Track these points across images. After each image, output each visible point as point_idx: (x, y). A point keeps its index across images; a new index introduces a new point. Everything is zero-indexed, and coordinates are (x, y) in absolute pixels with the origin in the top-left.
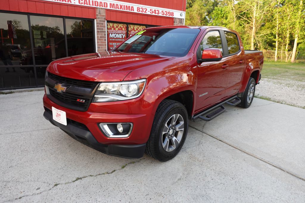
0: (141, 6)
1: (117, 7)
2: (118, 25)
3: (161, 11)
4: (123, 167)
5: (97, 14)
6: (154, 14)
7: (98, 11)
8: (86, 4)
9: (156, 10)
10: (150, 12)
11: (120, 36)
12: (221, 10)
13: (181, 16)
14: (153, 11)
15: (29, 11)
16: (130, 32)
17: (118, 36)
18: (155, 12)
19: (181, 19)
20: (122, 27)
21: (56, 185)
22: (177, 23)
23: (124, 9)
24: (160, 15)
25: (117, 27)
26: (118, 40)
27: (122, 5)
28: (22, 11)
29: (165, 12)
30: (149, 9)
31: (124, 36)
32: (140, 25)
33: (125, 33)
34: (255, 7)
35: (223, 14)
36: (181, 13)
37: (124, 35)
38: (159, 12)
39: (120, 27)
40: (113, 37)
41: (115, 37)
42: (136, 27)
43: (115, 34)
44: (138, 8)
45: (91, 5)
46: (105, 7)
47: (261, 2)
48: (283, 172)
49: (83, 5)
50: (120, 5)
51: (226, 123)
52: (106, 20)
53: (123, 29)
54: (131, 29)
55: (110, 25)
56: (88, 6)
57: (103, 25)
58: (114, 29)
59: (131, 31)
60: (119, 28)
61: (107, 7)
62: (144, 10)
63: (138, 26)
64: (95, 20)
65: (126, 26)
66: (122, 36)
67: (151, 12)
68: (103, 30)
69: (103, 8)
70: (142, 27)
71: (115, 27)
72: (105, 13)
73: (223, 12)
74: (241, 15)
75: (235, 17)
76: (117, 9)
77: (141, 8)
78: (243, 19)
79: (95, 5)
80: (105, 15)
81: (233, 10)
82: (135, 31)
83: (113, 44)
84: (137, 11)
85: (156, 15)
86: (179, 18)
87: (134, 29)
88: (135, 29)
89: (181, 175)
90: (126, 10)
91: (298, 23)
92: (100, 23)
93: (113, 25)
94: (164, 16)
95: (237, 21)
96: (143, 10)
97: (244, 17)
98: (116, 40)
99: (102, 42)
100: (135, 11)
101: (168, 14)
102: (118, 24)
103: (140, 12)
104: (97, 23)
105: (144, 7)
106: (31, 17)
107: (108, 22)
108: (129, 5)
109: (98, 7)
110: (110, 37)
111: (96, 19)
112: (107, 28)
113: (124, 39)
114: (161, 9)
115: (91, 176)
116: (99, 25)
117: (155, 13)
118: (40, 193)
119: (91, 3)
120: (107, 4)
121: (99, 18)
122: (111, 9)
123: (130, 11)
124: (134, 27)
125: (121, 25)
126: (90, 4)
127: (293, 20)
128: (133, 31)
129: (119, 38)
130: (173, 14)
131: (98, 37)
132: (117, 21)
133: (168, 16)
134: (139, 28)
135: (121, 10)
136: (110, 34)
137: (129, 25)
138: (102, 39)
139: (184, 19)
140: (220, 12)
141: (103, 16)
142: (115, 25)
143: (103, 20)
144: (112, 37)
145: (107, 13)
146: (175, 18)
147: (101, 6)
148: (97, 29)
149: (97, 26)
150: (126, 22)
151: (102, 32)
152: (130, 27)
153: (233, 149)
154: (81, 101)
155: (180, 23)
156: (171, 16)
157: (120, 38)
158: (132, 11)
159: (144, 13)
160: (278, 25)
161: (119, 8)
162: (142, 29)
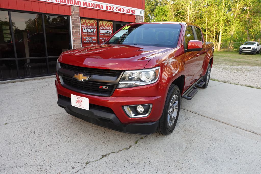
0: (109, 5)
1: (89, 5)
2: (90, 21)
3: (125, 9)
4: (136, 143)
5: (72, 11)
6: (119, 12)
7: (73, 9)
8: (62, 2)
9: (121, 8)
10: (116, 10)
11: (91, 31)
12: (162, 9)
13: (141, 13)
14: (119, 9)
15: (10, 8)
16: (100, 27)
17: (90, 31)
19: (141, 16)
20: (93, 22)
21: (87, 163)
22: (138, 19)
23: (95, 7)
24: (125, 12)
25: (89, 23)
26: (90, 34)
27: (93, 4)
28: (4, 8)
29: (129, 10)
30: (115, 8)
31: (95, 31)
32: (108, 21)
33: (96, 28)
34: (189, 7)
35: (163, 12)
36: (140, 11)
38: (124, 10)
39: (92, 23)
40: (86, 32)
41: (88, 31)
42: (105, 23)
43: (88, 29)
44: (106, 6)
45: (67, 3)
46: (78, 5)
47: (193, 3)
48: (257, 135)
49: (59, 3)
50: (92, 3)
51: (196, 101)
52: (80, 16)
53: (94, 25)
54: (101, 24)
55: (82, 21)
56: (64, 3)
57: (78, 21)
58: (87, 24)
59: (101, 26)
60: (90, 24)
61: (80, 5)
62: (112, 8)
63: (107, 22)
64: (70, 17)
65: (96, 22)
66: (94, 31)
67: (117, 10)
68: (77, 25)
69: (77, 6)
70: (109, 23)
71: (87, 23)
72: (79, 11)
73: (163, 11)
74: (178, 13)
75: (173, 15)
76: (89, 7)
77: (109, 7)
78: (180, 16)
79: (70, 3)
80: (79, 12)
81: (171, 9)
82: (104, 26)
83: (86, 38)
84: (106, 9)
85: (121, 12)
86: (139, 16)
87: (103, 25)
88: (104, 25)
89: (185, 144)
90: (97, 8)
91: (221, 20)
92: (74, 20)
93: (86, 21)
94: (128, 13)
95: (175, 18)
96: (110, 8)
97: (180, 15)
98: (88, 34)
99: (77, 36)
100: (104, 9)
101: (131, 12)
103: (108, 10)
104: (72, 19)
105: (112, 5)
106: (12, 13)
107: (82, 18)
108: (99, 4)
109: (73, 5)
110: (83, 32)
111: (71, 15)
112: (81, 24)
113: (95, 33)
114: (125, 8)
115: (113, 152)
116: (74, 21)
117: (121, 11)
118: (77, 172)
119: (67, 2)
120: (80, 2)
121: (73, 15)
122: (84, 6)
123: (100, 9)
124: (103, 23)
125: (92, 21)
126: (65, 2)
127: (218, 18)
128: (102, 26)
129: (91, 32)
130: (134, 11)
131: (73, 32)
132: (89, 17)
133: (130, 13)
135: (93, 8)
136: (83, 29)
137: (99, 21)
138: (77, 34)
139: (143, 16)
140: (161, 10)
141: (77, 13)
142: (87, 21)
143: (77, 17)
144: (84, 32)
145: (80, 10)
146: (136, 15)
147: (75, 4)
148: (72, 24)
149: (73, 22)
150: (97, 18)
151: (77, 27)
152: (100, 22)
153: (213, 121)
154: (104, 88)
155: (140, 20)
156: (133, 14)
158: (102, 9)
159: (111, 11)
160: (207, 21)
161: (91, 6)
162: (109, 25)
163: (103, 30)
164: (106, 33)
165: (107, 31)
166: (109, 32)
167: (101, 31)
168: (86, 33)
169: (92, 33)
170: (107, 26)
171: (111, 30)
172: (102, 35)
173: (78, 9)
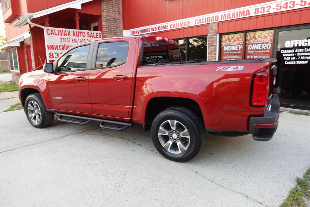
0: (259, 6)
1: (229, 16)
3: (300, 1)
5: (209, 29)
6: (283, 10)
7: (210, 26)
9: (289, 2)
10: (275, 9)
11: (235, 48)
14: (282, 5)
16: (249, 41)
17: (233, 48)
18: (285, 6)
20: (239, 37)
23: (237, 16)
24: (297, 7)
25: (232, 38)
26: (233, 52)
30: (273, 6)
31: (240, 48)
32: (265, 29)
33: (242, 43)
37: (240, 46)
38: (295, 4)
41: (230, 49)
42: (258, 34)
43: (230, 46)
44: (255, 10)
45: (204, 23)
46: (216, 20)
49: (198, 24)
50: (232, 13)
52: (217, 33)
54: (251, 37)
56: (202, 24)
57: (214, 39)
58: (230, 41)
59: (251, 39)
60: (235, 39)
61: (218, 20)
62: (266, 9)
63: (261, 32)
64: (208, 36)
65: (244, 35)
66: (238, 47)
67: (279, 8)
68: (213, 44)
69: (215, 22)
70: (267, 32)
71: (230, 38)
76: (229, 19)
77: (261, 8)
79: (208, 22)
80: (216, 28)
82: (256, 39)
83: (227, 57)
84: (255, 13)
85: (288, 9)
87: (254, 37)
88: (257, 37)
90: (239, 16)
92: (211, 38)
93: (228, 36)
94: (307, 6)
96: (263, 9)
98: (231, 53)
99: (212, 57)
100: (252, 14)
102: (234, 35)
103: (260, 14)
105: (266, 4)
107: (223, 34)
108: (244, 10)
109: (210, 22)
110: (224, 51)
111: (208, 34)
112: (220, 42)
113: (240, 51)
116: (211, 40)
117: (286, 8)
119: (204, 21)
120: (218, 16)
121: (210, 33)
122: (223, 20)
123: (245, 16)
125: (237, 35)
128: (254, 40)
134: (263, 34)
135: (234, 18)
136: (225, 47)
137: (248, 33)
138: (212, 54)
141: (215, 30)
142: (231, 36)
143: (214, 34)
144: (226, 50)
145: (218, 26)
147: (213, 21)
148: (209, 44)
149: (209, 41)
151: (212, 46)
152: (250, 34)
157: (235, 51)
158: (248, 16)
159: (265, 13)
161: (231, 17)
162: (267, 35)
163: (254, 45)
164: (259, 49)
165: (261, 46)
166: (266, 47)
167: (250, 46)
168: (228, 51)
169: (236, 51)
170: (262, 38)
171: (271, 42)
172: (252, 52)
173: (216, 26)
